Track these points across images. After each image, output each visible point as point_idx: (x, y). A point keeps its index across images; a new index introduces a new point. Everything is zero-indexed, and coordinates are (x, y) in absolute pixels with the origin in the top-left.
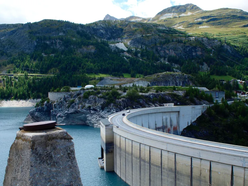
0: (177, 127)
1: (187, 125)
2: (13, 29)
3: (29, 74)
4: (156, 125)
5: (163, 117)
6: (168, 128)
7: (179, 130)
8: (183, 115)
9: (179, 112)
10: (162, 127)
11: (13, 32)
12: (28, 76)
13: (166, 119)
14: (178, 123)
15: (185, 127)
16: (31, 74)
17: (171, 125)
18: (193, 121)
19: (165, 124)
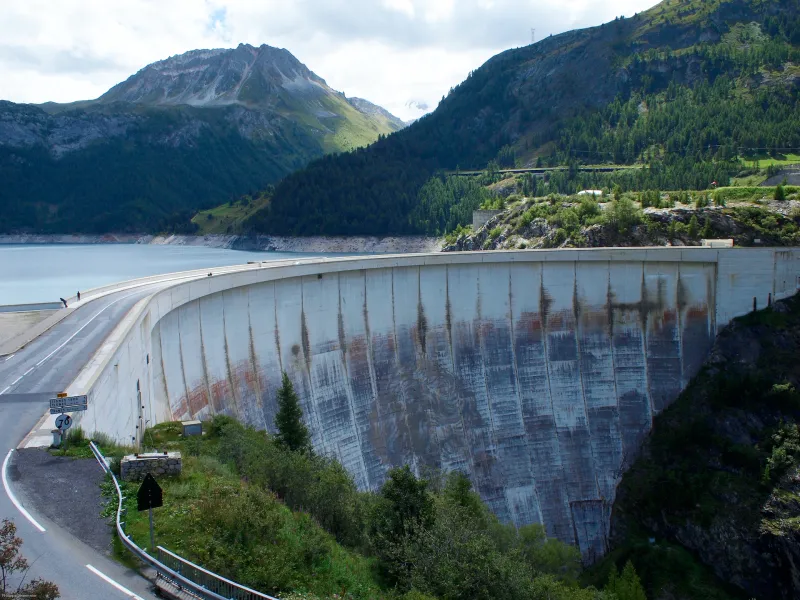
0: (706, 309)
1: (751, 309)
2: (576, 44)
3: (582, 167)
4: (610, 295)
5: (647, 277)
6: (665, 310)
7: (714, 321)
8: (733, 276)
9: (716, 264)
10: (640, 303)
11: (579, 51)
12: (579, 171)
13: (661, 283)
14: (712, 298)
15: (742, 313)
16: (588, 167)
17: (681, 304)
18: (779, 296)
19: (653, 298)
